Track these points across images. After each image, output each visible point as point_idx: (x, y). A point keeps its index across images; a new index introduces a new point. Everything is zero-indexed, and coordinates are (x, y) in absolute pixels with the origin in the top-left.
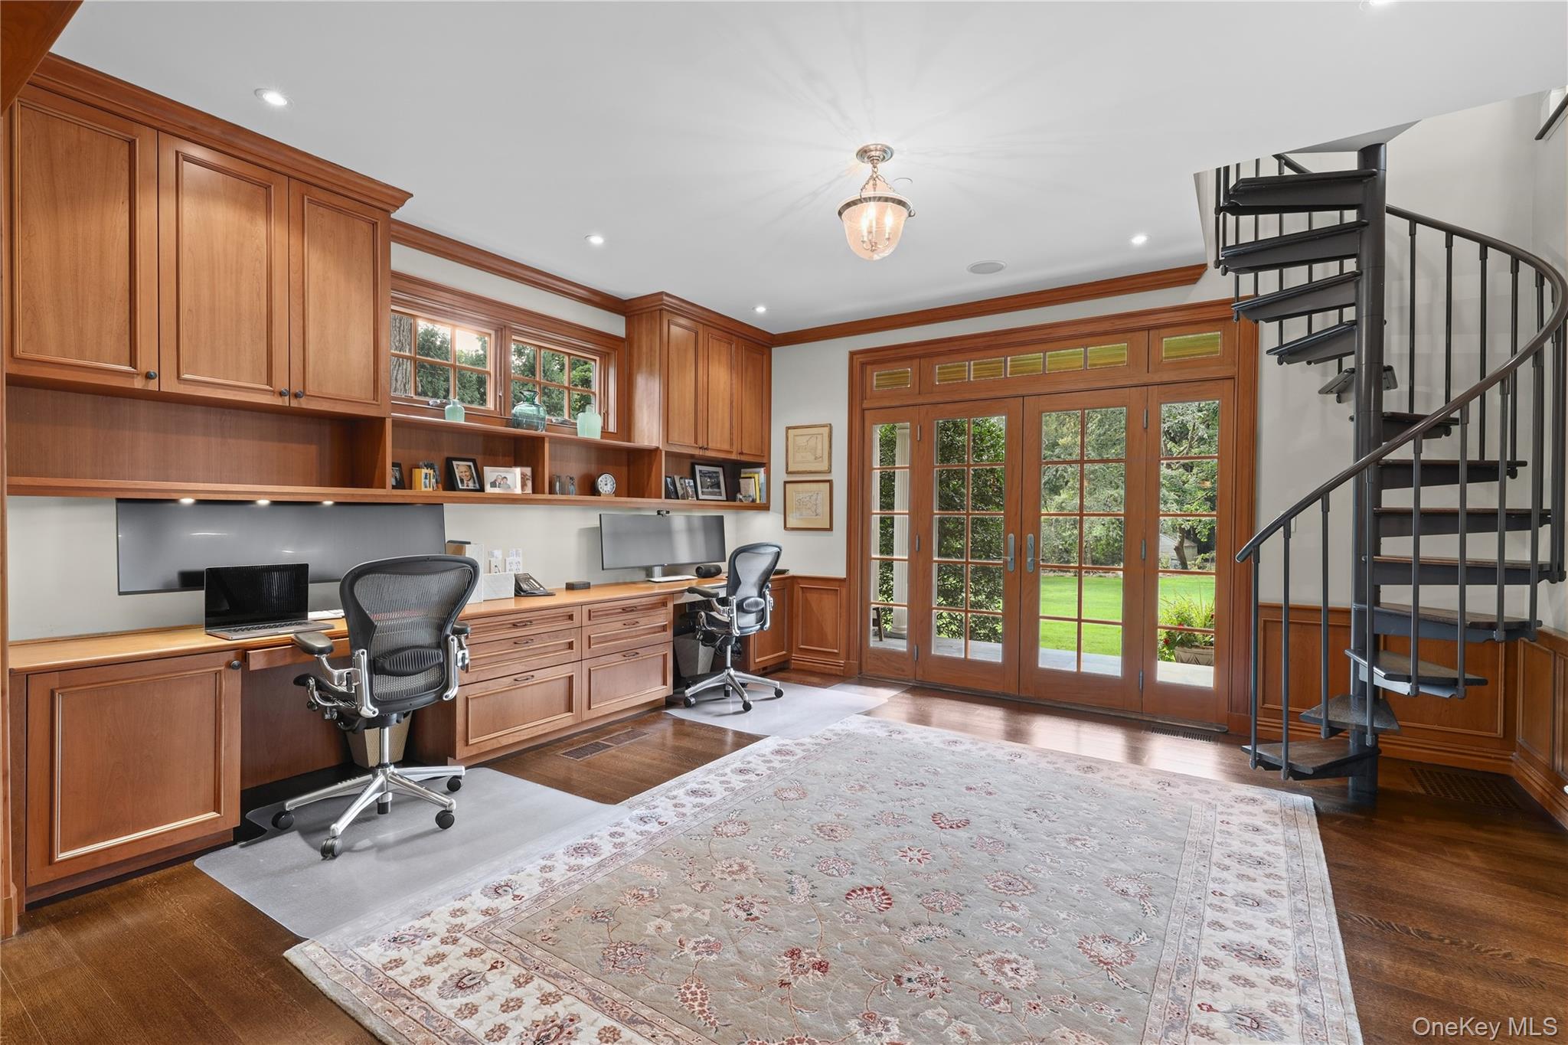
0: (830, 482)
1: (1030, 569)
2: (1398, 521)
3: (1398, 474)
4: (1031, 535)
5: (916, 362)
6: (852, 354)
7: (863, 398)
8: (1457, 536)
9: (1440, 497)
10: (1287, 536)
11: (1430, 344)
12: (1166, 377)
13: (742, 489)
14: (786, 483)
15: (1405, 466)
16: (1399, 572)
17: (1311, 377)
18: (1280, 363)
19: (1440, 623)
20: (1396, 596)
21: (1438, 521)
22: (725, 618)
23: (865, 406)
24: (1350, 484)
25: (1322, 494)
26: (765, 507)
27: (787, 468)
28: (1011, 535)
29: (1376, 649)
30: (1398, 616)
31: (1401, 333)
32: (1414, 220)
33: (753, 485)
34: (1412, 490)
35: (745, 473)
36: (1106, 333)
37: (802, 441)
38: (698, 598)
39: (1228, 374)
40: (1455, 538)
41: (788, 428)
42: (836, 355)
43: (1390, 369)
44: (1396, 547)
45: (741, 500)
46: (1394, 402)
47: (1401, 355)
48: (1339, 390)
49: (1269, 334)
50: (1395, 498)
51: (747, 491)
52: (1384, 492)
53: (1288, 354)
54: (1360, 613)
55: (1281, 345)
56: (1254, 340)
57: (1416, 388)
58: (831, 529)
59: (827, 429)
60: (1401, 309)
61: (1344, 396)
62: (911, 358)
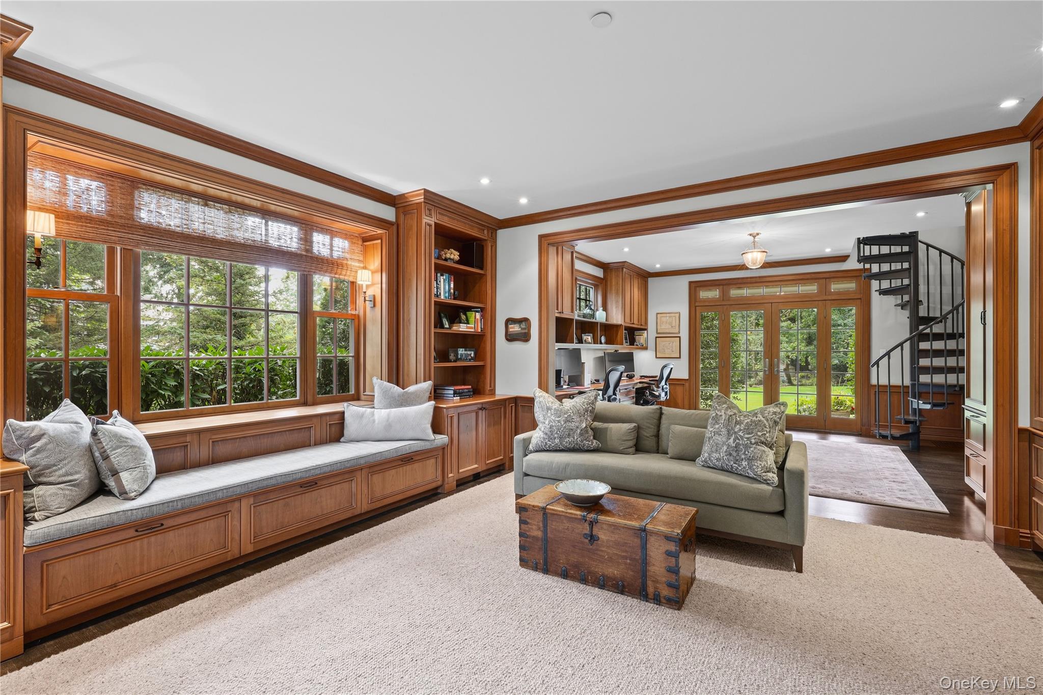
0: (680, 337)
1: (776, 373)
2: (925, 353)
3: (924, 337)
4: (776, 360)
5: (721, 287)
6: (690, 283)
7: (696, 301)
8: (944, 358)
9: (938, 345)
10: (889, 358)
11: (935, 289)
12: (833, 298)
13: (637, 341)
14: (656, 337)
15: (928, 334)
16: (926, 370)
17: (892, 300)
18: (880, 295)
19: (940, 386)
20: (924, 379)
21: (938, 353)
22: (657, 394)
23: (697, 305)
24: (908, 342)
25: (901, 345)
26: (646, 348)
27: (657, 331)
28: (767, 360)
29: (920, 396)
30: (926, 385)
31: (924, 285)
32: (928, 245)
33: (641, 339)
34: (930, 342)
35: (636, 333)
36: (808, 279)
37: (664, 319)
38: (646, 385)
39: (859, 297)
40: (943, 359)
41: (657, 314)
42: (683, 282)
43: (921, 301)
44: (924, 362)
45: (637, 345)
46: (923, 312)
47: (924, 293)
48: (903, 306)
49: (875, 284)
50: (924, 345)
51: (639, 341)
52: (920, 343)
53: (883, 292)
54: (913, 385)
55: (880, 289)
56: (869, 287)
57: (930, 305)
58: (680, 357)
59: (677, 315)
60: (924, 276)
61: (904, 308)
62: (719, 285)
